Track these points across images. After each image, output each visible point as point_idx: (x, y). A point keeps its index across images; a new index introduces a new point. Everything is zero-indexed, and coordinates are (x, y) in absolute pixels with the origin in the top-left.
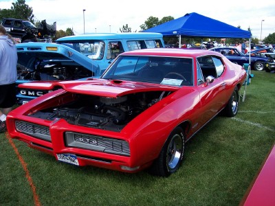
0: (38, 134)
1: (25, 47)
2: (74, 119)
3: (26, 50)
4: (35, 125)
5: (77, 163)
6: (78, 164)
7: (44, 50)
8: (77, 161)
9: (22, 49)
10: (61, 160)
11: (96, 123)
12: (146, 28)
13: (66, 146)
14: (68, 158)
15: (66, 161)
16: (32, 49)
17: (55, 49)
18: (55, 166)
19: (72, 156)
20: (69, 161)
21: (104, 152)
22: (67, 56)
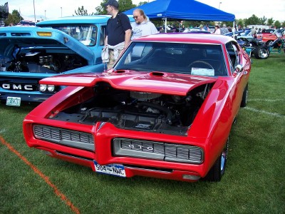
0: (66, 141)
1: (8, 32)
2: (115, 122)
3: (9, 35)
4: (62, 130)
5: (123, 174)
6: (125, 175)
7: (34, 35)
8: (123, 172)
9: (5, 34)
10: (100, 171)
11: (148, 126)
12: (102, 10)
13: (113, 155)
14: (111, 168)
15: (108, 172)
16: (18, 34)
17: (48, 34)
18: (91, 179)
19: (118, 167)
20: (112, 173)
21: (164, 160)
22: (62, 42)
